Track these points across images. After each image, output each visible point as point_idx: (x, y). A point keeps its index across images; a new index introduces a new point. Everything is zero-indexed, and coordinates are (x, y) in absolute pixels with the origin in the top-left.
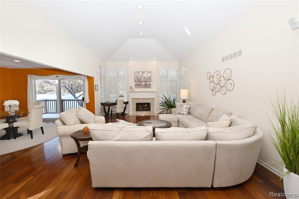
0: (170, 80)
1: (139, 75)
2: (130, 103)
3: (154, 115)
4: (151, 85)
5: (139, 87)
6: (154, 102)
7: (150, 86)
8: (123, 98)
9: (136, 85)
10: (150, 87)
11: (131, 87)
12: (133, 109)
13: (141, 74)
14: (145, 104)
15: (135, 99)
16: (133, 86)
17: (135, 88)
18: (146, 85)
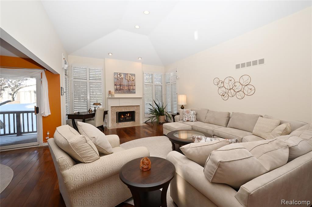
0: (155, 85)
1: (121, 77)
2: (109, 113)
3: (140, 125)
4: (136, 90)
5: (120, 92)
6: (139, 109)
7: (134, 91)
8: (99, 106)
9: (116, 90)
10: (135, 93)
11: (110, 92)
12: (112, 120)
13: (123, 76)
14: (127, 113)
15: (114, 108)
16: (113, 91)
17: (115, 93)
18: (129, 90)
